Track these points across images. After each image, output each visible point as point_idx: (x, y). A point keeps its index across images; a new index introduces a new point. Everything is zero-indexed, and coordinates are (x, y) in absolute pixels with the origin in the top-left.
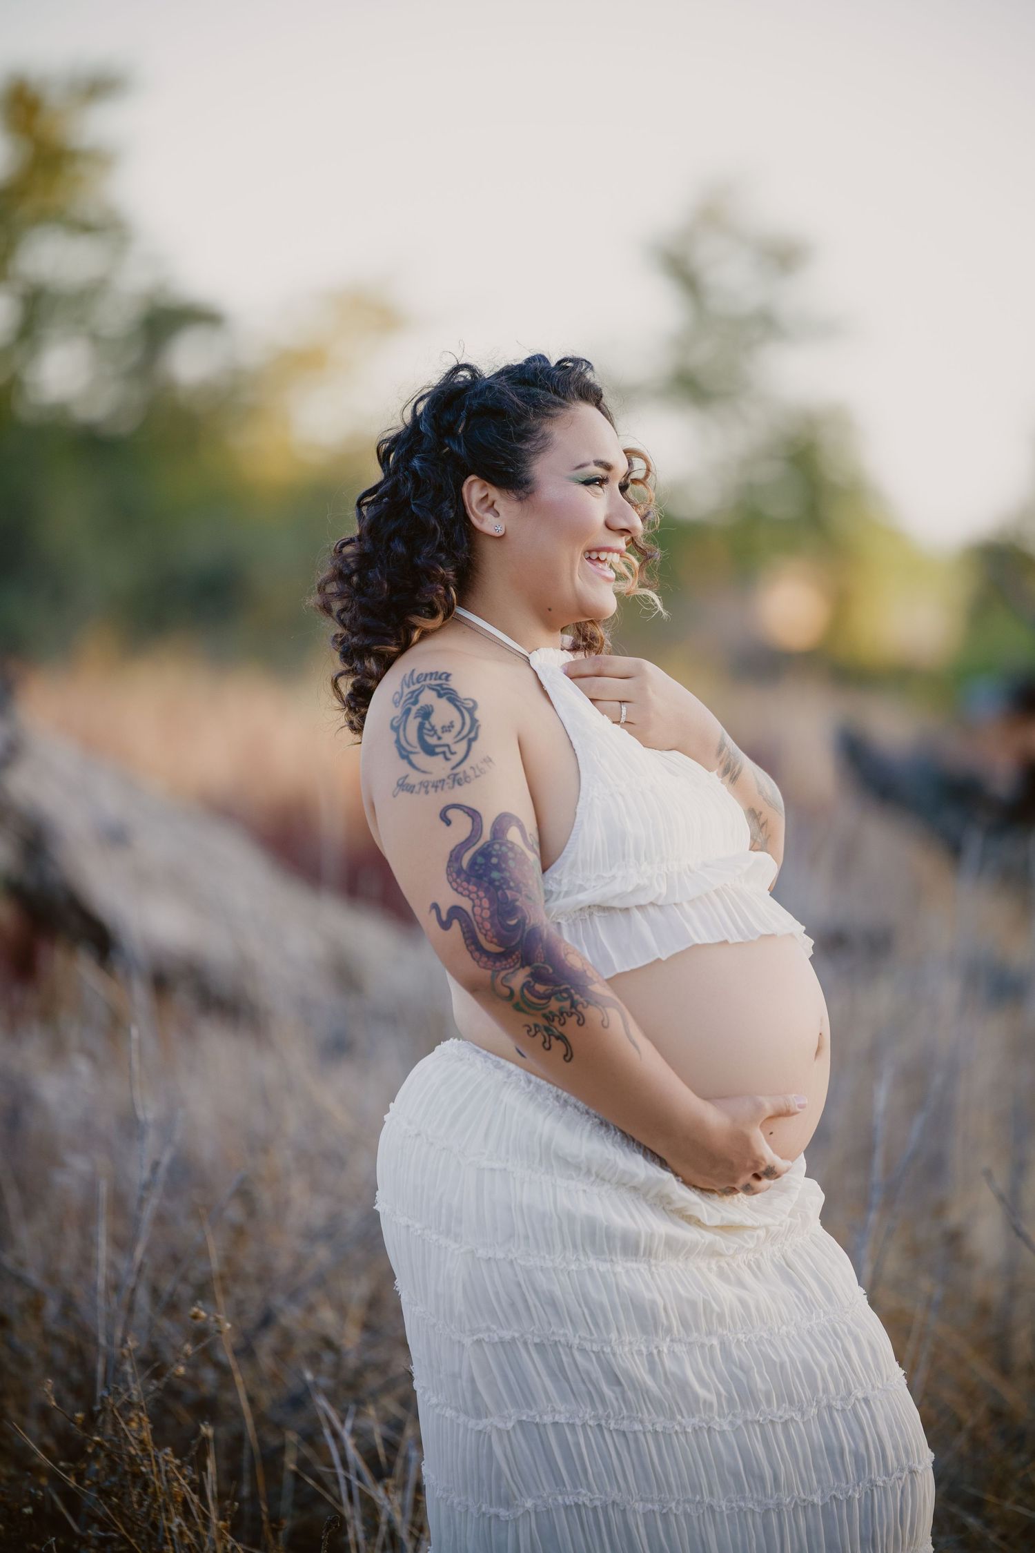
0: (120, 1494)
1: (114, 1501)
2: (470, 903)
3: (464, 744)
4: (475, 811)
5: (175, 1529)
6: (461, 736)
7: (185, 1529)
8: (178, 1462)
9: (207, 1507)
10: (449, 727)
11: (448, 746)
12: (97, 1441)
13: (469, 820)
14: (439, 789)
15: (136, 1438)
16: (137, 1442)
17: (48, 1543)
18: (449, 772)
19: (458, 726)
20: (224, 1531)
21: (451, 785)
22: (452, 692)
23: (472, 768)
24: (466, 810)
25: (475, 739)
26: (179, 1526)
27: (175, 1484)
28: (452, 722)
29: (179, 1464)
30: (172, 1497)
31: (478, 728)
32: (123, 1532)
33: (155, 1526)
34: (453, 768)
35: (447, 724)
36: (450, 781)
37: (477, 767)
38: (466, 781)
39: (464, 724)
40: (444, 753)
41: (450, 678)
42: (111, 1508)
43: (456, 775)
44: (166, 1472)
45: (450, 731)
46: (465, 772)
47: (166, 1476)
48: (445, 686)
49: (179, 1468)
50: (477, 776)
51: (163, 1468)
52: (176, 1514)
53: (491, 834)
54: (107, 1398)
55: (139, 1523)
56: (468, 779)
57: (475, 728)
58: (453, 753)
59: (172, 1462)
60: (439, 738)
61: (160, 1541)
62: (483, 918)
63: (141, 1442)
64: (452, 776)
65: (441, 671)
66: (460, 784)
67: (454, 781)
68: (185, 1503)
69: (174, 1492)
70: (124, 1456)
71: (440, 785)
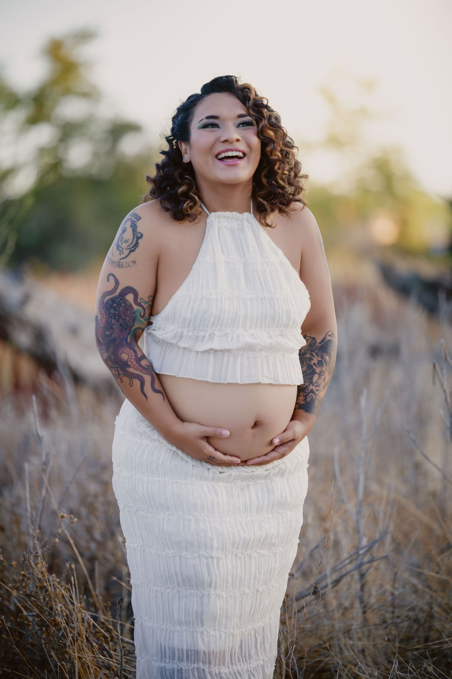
0: (35, 596)
1: (33, 599)
2: (100, 317)
3: (128, 251)
4: (118, 281)
5: (59, 609)
6: (128, 247)
7: (64, 608)
8: (59, 580)
9: (72, 599)
10: (127, 241)
11: (123, 249)
12: (23, 574)
13: (114, 284)
14: (113, 265)
15: (39, 571)
16: (40, 573)
17: (1, 618)
18: (118, 260)
19: (130, 242)
20: (81, 609)
21: (116, 266)
22: (135, 227)
23: (126, 263)
24: (115, 279)
25: (133, 251)
26: (61, 607)
27: (58, 590)
28: (128, 240)
29: (59, 581)
30: (57, 595)
31: (136, 247)
32: (38, 612)
33: (51, 609)
34: (120, 259)
35: (127, 240)
36: (116, 264)
37: (128, 263)
38: (121, 267)
39: (132, 243)
40: (120, 251)
41: (140, 220)
42: (31, 602)
43: (120, 262)
44: (54, 585)
45: (126, 243)
46: (123, 263)
47: (54, 586)
48: (135, 223)
49: (59, 583)
50: (126, 267)
51: (52, 583)
52: (59, 603)
53: (119, 293)
54: (26, 555)
55: (44, 608)
56: (122, 267)
57: (136, 246)
58: (123, 253)
59: (56, 580)
60: (122, 244)
61: (53, 615)
62: (101, 326)
63: (42, 573)
64: (118, 262)
65: (140, 216)
66: (119, 267)
67: (118, 264)
68: (63, 596)
69: (57, 593)
70: (35, 579)
71: (114, 263)
